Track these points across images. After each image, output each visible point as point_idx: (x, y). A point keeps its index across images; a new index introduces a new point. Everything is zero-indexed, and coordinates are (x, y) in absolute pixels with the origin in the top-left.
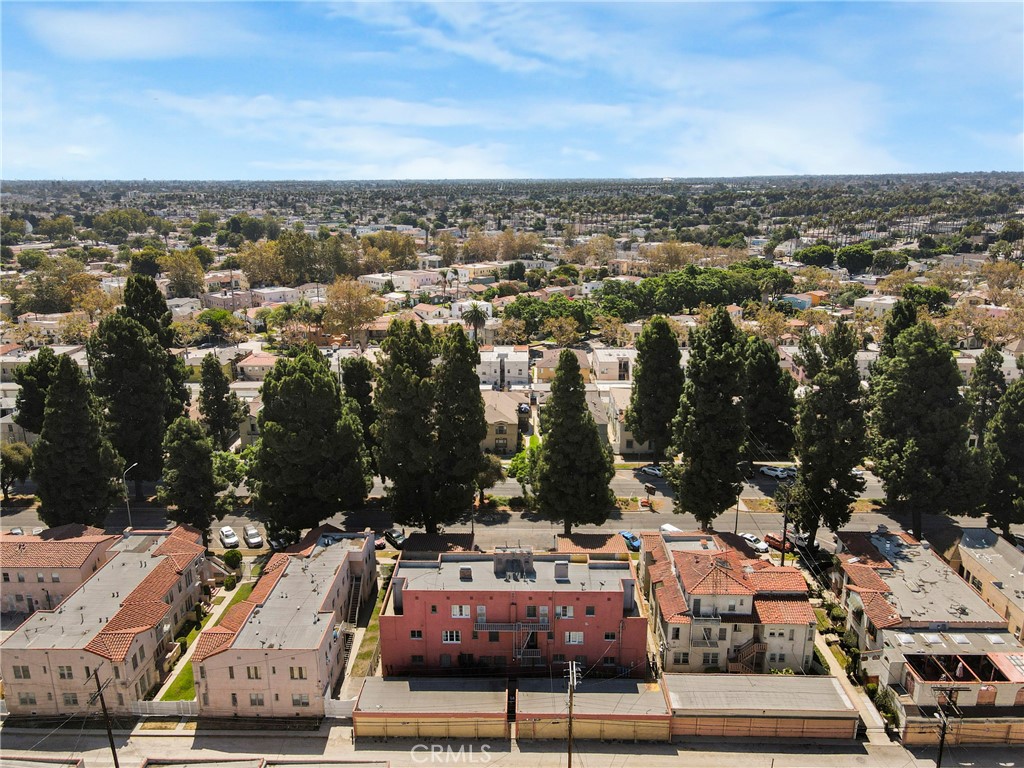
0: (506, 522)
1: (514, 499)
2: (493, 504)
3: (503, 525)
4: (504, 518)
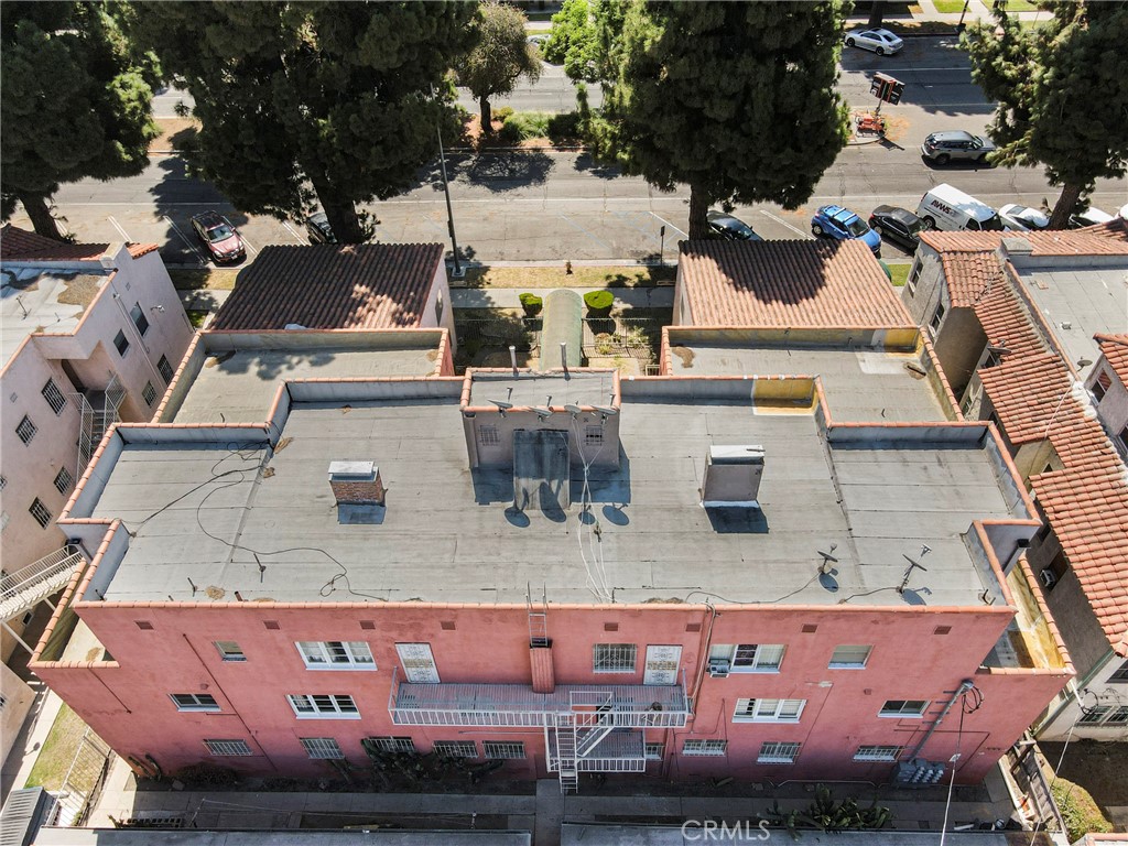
0: (541, 179)
1: (559, 118)
2: (512, 134)
3: (533, 188)
4: (537, 169)
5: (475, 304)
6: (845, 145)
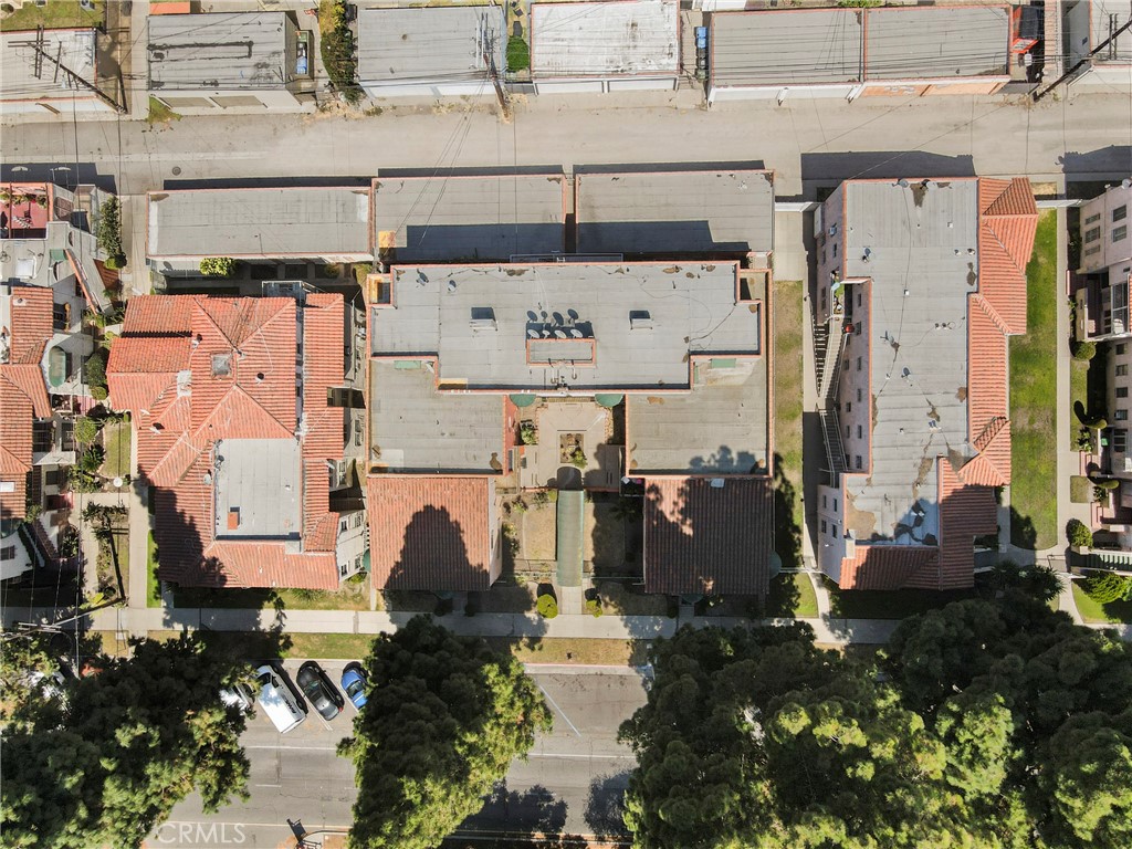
5: (635, 619)
6: (350, 830)
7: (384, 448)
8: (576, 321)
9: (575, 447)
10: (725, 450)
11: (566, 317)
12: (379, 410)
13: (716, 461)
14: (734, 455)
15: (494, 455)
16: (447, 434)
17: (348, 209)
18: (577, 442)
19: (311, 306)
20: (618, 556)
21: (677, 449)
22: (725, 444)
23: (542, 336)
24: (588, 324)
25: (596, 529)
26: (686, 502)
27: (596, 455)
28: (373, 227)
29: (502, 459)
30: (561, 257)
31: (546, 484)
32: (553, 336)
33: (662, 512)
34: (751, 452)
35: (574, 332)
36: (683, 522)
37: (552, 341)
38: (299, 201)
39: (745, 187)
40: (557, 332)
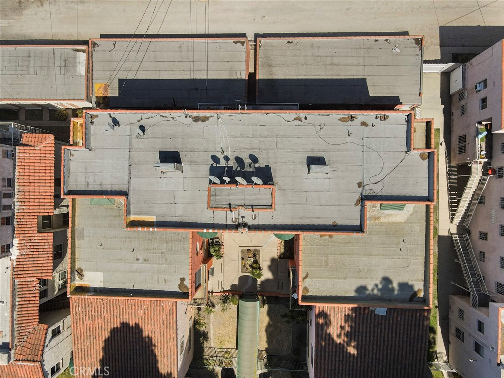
7: (86, 270)
8: (257, 165)
9: (253, 260)
10: (387, 280)
11: (247, 161)
12: (82, 237)
13: (379, 290)
14: (395, 285)
15: (182, 279)
16: (141, 260)
17: (69, 64)
18: (255, 255)
19: (25, 145)
20: (286, 348)
21: (344, 278)
22: (387, 275)
23: (223, 182)
24: (268, 168)
25: (269, 326)
26: (351, 327)
27: (270, 268)
28: (89, 79)
29: (188, 283)
30: (243, 106)
31: (229, 288)
32: (233, 182)
33: (330, 334)
34: (410, 283)
35: (254, 179)
36: (349, 344)
37: (233, 187)
38: (29, 56)
39: (398, 50)
40: (238, 179)
